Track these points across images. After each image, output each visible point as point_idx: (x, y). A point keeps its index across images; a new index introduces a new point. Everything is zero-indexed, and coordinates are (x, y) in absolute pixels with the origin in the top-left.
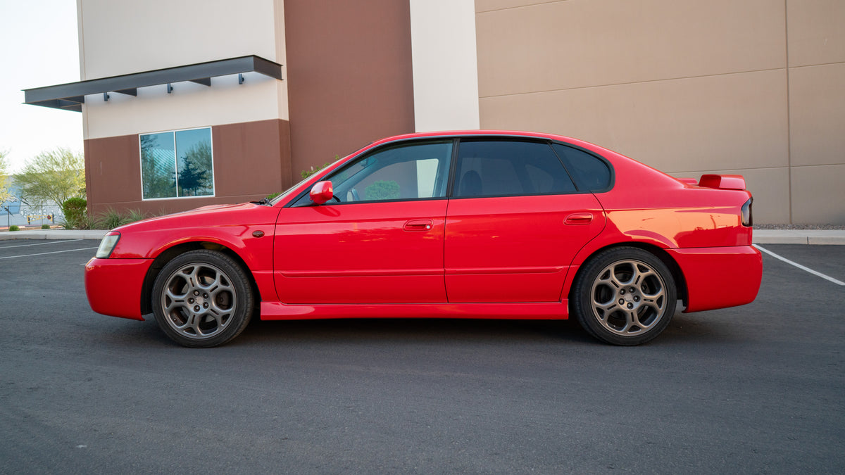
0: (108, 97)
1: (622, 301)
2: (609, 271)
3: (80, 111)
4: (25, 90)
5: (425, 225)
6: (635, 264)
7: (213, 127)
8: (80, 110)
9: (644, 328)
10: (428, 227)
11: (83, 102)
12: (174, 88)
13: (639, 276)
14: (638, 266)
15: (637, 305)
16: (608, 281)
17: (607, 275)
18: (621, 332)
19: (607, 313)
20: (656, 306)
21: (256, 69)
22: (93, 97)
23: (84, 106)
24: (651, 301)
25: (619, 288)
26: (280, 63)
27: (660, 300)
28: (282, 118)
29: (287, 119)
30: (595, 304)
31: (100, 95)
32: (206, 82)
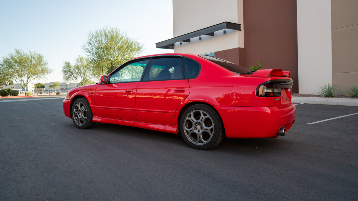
0: (181, 43)
1: (196, 128)
2: (191, 115)
3: (173, 49)
4: (156, 43)
5: (130, 92)
6: (201, 112)
7: (215, 52)
9: (204, 142)
10: (131, 92)
12: (202, 38)
13: (203, 118)
14: (203, 113)
15: (201, 131)
16: (190, 119)
17: (190, 116)
18: (194, 143)
19: (190, 133)
20: (210, 132)
21: (227, 27)
22: (177, 44)
23: (174, 47)
24: (208, 130)
25: (195, 122)
26: (240, 24)
27: (211, 130)
28: (241, 47)
29: (243, 47)
30: (185, 129)
31: (179, 43)
32: (212, 34)
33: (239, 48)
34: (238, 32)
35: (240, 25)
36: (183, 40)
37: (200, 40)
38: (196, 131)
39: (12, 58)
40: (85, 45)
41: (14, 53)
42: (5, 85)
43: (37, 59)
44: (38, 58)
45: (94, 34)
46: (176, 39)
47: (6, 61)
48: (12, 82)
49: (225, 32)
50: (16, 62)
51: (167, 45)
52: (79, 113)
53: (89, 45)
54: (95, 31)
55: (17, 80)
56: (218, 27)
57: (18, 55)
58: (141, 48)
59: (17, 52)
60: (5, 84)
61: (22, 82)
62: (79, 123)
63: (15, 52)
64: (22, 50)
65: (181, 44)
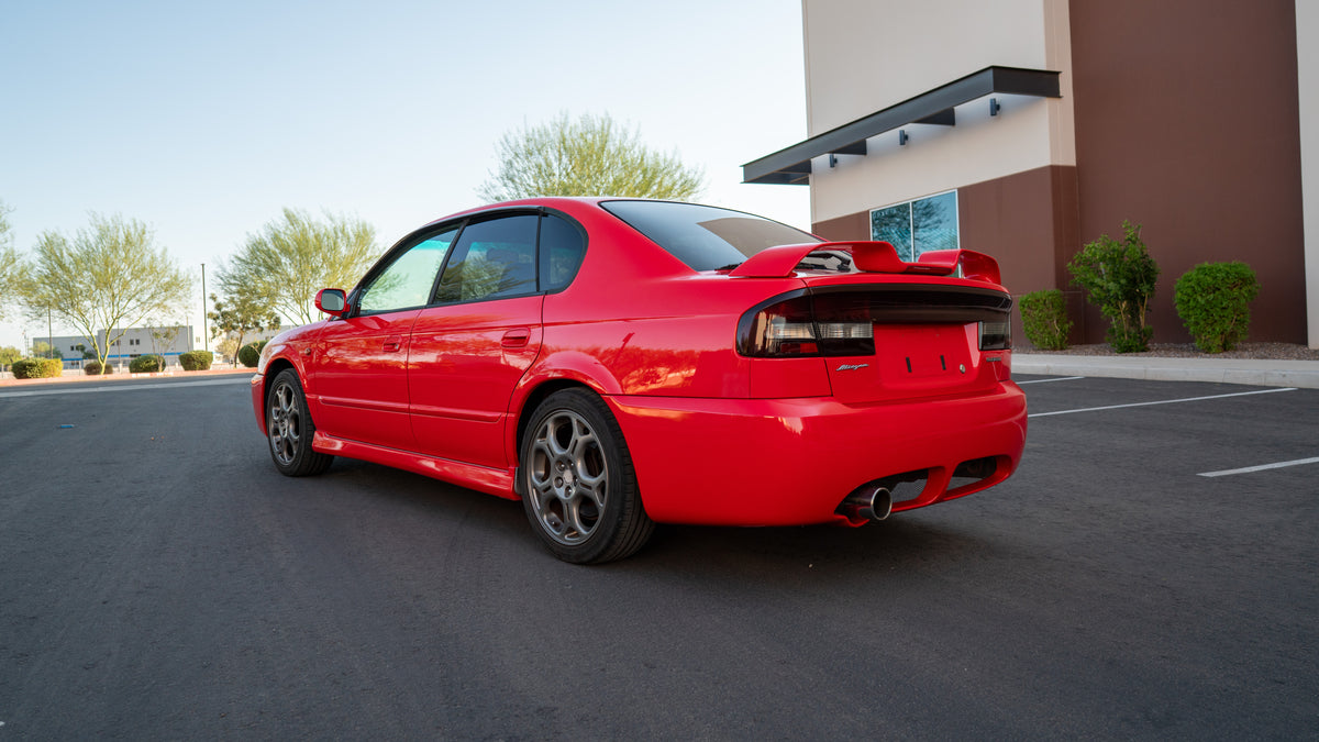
0: (836, 161)
1: (560, 481)
2: (547, 428)
3: (807, 184)
4: (744, 166)
5: (395, 345)
6: (574, 419)
7: (959, 190)
8: (806, 182)
9: (583, 535)
10: (398, 347)
11: (810, 172)
12: (909, 135)
13: (577, 441)
14: (578, 421)
15: (574, 492)
16: (545, 444)
17: (544, 435)
18: (558, 536)
19: (544, 496)
20: (596, 497)
21: (998, 88)
22: (821, 161)
23: (811, 177)
24: (590, 488)
25: (556, 458)
26: (1056, 70)
27: (602, 487)
28: (1061, 162)
29: (1072, 162)
30: (532, 480)
31: (826, 158)
32: (946, 118)
33: (1055, 170)
34: (1046, 104)
35: (1057, 73)
36: (839, 147)
37: (902, 143)
38: (560, 493)
39: (276, 238)
40: (495, 182)
41: (281, 223)
42: (257, 329)
43: (353, 239)
44: (358, 236)
45: (522, 143)
46: (815, 144)
47: (256, 249)
48: (277, 321)
49: (998, 107)
50: (286, 251)
51: (782, 167)
52: (282, 421)
53: (505, 185)
54: (523, 133)
55: (287, 311)
56: (966, 87)
57: (291, 227)
58: (693, 186)
59: (291, 218)
60: (257, 324)
61: (305, 317)
62: (283, 457)
63: (285, 218)
64: (305, 212)
65: (834, 162)
